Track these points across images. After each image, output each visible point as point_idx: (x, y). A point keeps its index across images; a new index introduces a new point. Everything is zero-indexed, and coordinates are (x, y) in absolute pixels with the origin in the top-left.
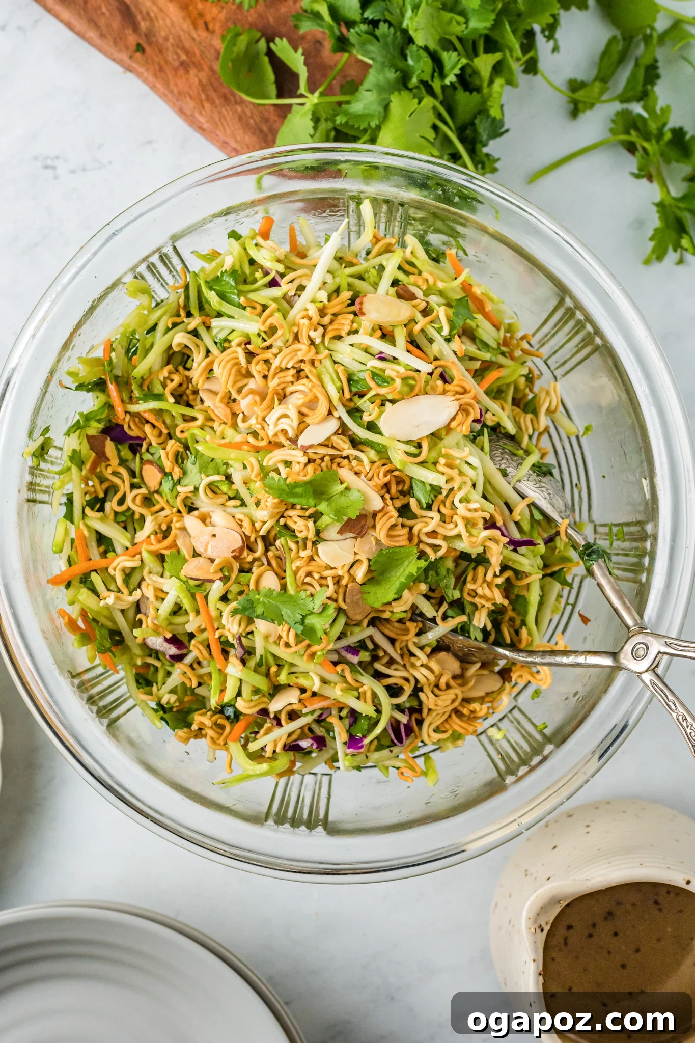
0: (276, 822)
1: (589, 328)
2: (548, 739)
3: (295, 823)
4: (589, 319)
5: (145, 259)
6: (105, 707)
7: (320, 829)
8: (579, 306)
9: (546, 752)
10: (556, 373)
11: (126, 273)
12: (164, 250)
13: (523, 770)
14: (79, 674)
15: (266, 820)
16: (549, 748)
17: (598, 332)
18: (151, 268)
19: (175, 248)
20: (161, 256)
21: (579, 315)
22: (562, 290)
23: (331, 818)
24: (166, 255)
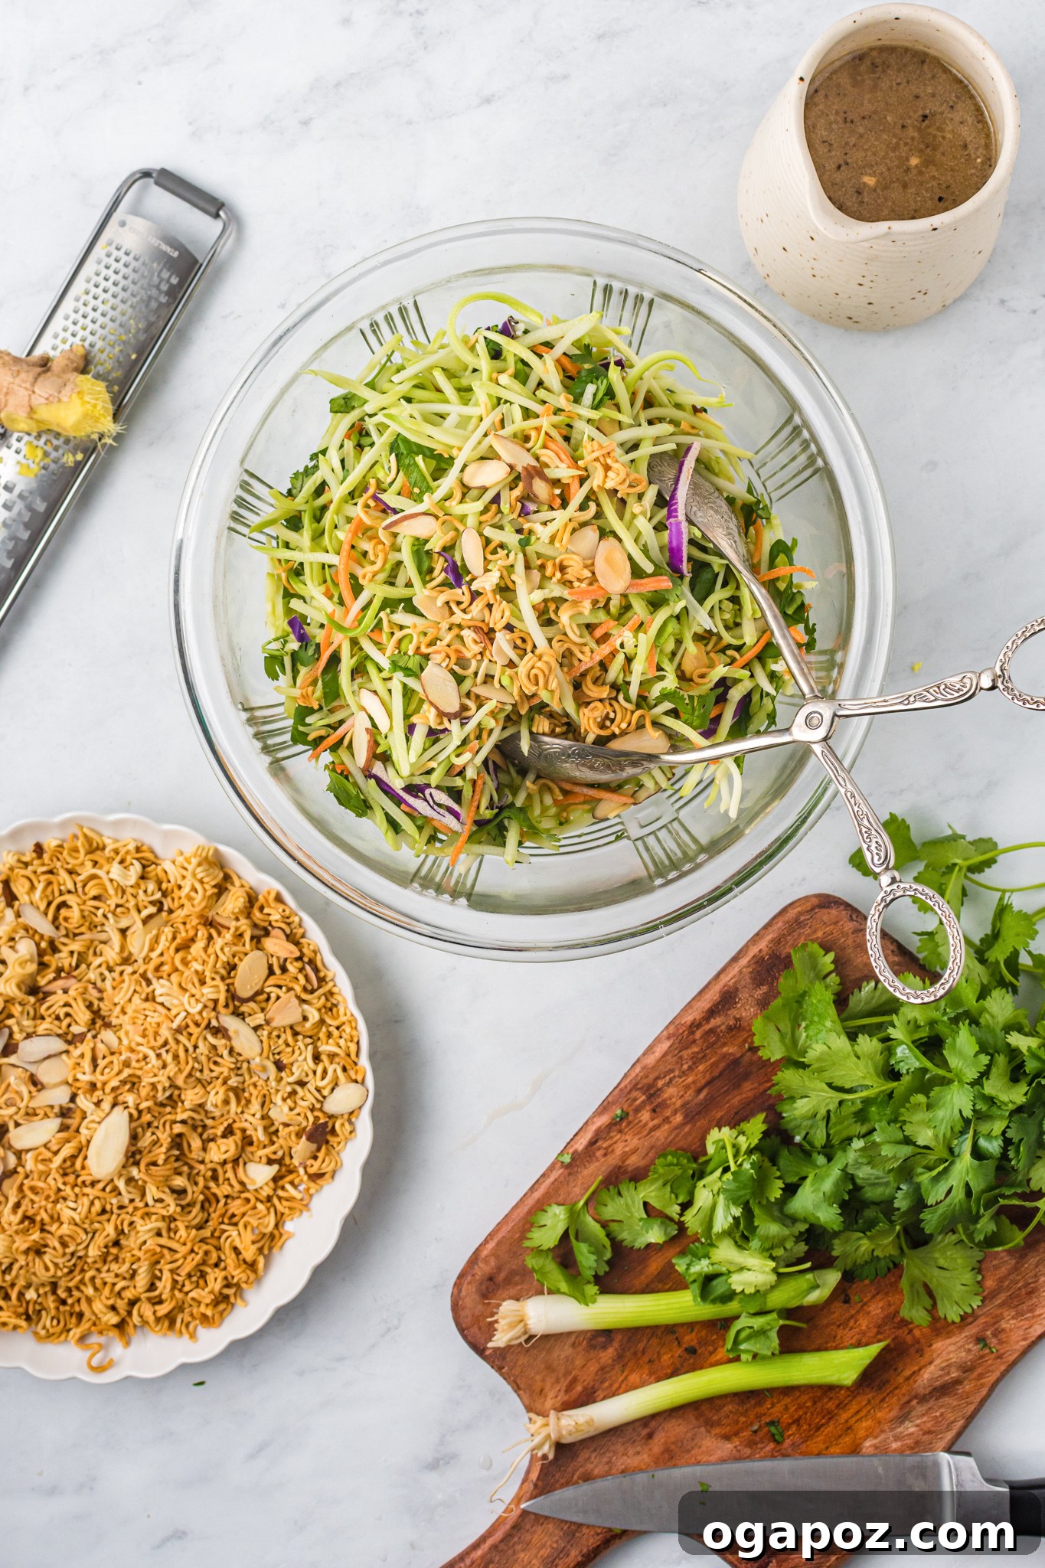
0: (421, 885)
1: (813, 447)
2: (702, 849)
3: (439, 889)
4: (814, 438)
5: (383, 307)
6: (270, 746)
7: (463, 901)
8: (806, 424)
9: (698, 861)
10: (772, 495)
11: (363, 318)
12: (405, 303)
13: (672, 875)
14: (252, 709)
15: (412, 881)
16: (702, 857)
17: (821, 452)
18: (389, 318)
19: (415, 302)
20: (400, 309)
21: (806, 434)
22: (794, 406)
23: (478, 889)
24: (405, 308)
